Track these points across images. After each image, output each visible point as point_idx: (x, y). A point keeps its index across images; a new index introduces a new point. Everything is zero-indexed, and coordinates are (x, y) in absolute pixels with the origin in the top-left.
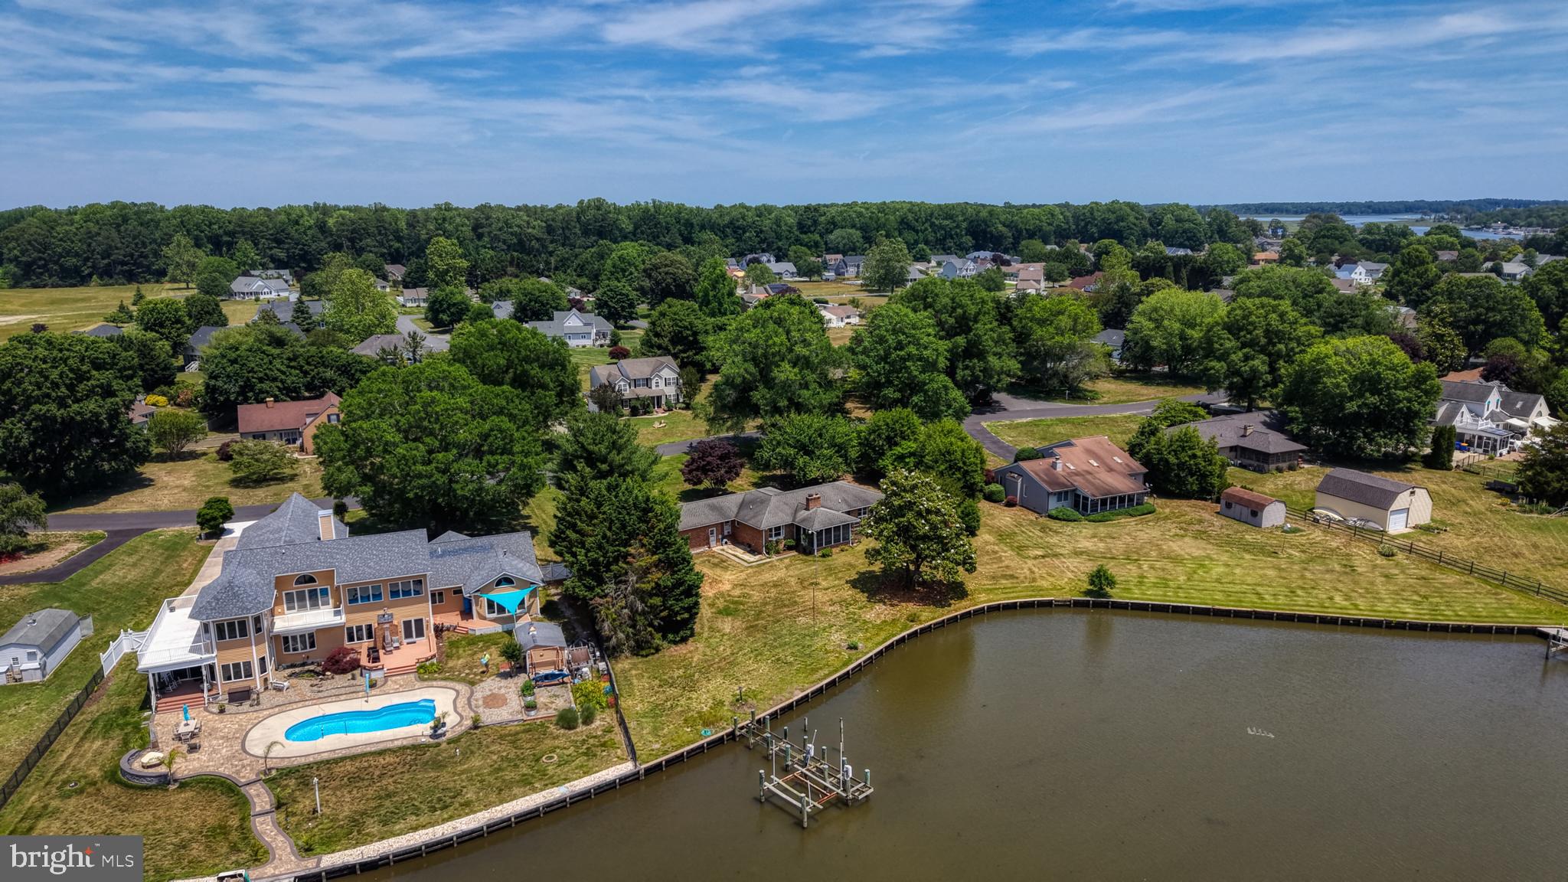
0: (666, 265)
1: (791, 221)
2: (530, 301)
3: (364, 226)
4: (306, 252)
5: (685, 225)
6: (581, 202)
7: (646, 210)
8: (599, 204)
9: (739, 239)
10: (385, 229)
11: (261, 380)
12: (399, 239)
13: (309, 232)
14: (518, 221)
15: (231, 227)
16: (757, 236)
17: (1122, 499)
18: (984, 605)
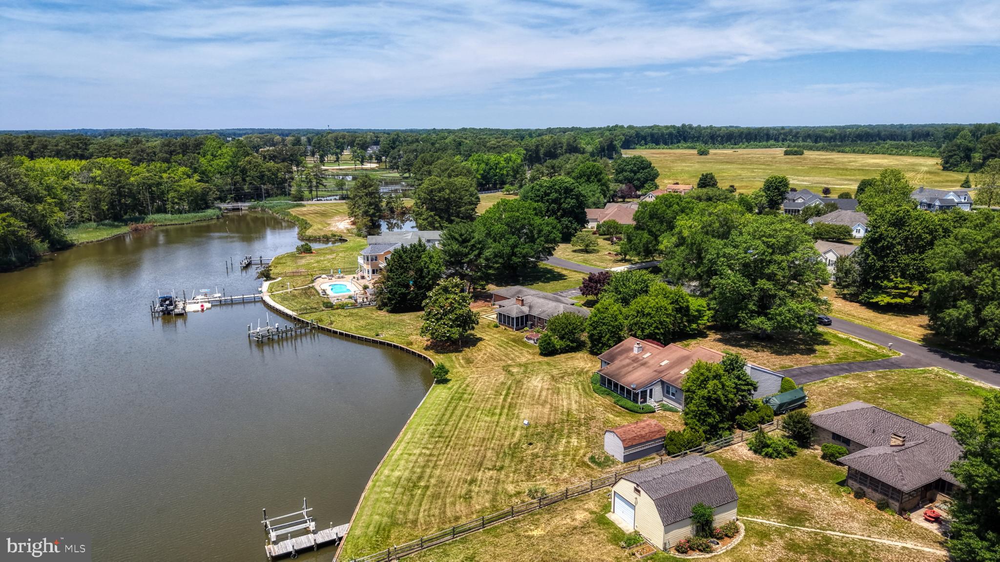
18: (429, 358)
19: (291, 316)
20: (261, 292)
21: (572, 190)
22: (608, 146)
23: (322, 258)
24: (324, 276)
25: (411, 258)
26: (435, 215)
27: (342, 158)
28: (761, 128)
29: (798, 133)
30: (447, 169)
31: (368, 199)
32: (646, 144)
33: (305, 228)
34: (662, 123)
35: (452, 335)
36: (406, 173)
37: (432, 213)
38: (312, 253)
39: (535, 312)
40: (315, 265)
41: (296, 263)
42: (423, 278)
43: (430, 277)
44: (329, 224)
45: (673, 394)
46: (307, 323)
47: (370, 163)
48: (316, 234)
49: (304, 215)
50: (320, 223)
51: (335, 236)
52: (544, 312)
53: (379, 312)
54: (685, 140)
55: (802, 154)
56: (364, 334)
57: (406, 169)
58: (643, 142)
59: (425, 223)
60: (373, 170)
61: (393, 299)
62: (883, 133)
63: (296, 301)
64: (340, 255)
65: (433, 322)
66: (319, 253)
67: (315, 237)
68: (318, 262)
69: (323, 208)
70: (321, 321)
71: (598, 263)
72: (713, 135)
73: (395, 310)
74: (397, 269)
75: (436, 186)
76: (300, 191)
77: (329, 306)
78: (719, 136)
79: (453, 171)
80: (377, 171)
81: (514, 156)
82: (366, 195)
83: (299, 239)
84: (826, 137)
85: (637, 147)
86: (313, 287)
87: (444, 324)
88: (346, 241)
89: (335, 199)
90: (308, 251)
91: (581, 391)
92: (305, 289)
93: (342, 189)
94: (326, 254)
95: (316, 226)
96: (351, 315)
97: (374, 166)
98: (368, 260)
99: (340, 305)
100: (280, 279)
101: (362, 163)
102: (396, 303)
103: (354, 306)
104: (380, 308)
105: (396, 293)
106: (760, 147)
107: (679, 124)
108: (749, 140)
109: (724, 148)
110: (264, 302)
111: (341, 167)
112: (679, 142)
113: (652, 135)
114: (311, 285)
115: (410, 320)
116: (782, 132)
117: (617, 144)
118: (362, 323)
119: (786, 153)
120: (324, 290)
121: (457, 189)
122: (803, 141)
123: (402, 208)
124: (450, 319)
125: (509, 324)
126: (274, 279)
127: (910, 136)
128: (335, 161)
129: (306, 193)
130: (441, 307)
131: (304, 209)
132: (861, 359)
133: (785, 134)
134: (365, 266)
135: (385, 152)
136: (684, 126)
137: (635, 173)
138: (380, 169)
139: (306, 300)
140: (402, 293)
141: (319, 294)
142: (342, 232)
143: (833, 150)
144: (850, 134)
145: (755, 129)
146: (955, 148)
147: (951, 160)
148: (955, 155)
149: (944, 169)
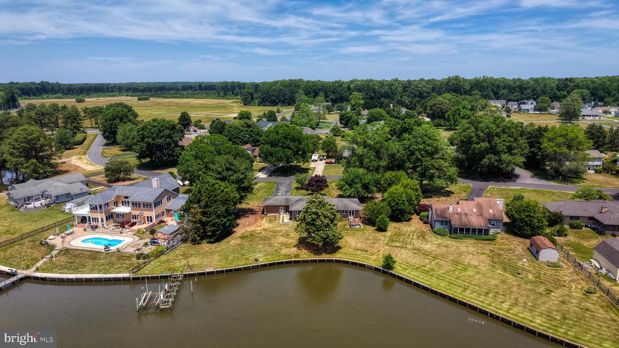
0: (439, 104)
1: (553, 85)
2: (372, 117)
3: (362, 87)
4: (342, 97)
5: (496, 87)
6: (450, 77)
7: (479, 80)
8: (457, 78)
9: (522, 93)
10: (370, 89)
11: (235, 138)
12: (374, 92)
13: (344, 90)
14: (421, 85)
15: (320, 88)
16: (532, 92)
17: (474, 230)
52: (338, 206)
55: (148, 99)
78: (75, 89)
119: (139, 99)
133: (112, 87)
136: (42, 82)
143: (159, 97)
146: (248, 94)
147: (247, 100)
148: (248, 97)
149: (245, 104)
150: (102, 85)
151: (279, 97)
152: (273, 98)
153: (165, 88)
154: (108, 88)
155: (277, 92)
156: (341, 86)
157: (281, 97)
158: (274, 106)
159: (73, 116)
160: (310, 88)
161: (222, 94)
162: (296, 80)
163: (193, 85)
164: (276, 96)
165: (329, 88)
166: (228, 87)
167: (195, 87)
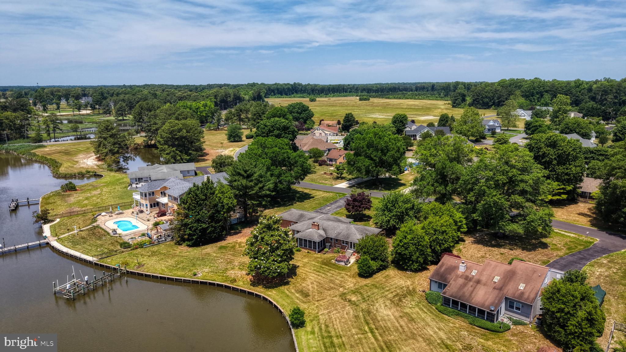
15: (548, 88)
17: (472, 309)
18: (262, 295)
19: (90, 262)
20: (45, 238)
21: (288, 128)
22: (257, 96)
23: (89, 195)
24: (103, 214)
25: (206, 195)
26: (176, 150)
27: (61, 106)
28: (340, 85)
29: (357, 88)
30: (174, 114)
31: (112, 140)
32: (275, 95)
33: (57, 166)
34: (281, 82)
35: (283, 270)
36: (120, 116)
37: (174, 149)
38: (76, 190)
39: (332, 235)
40: (86, 202)
41: (66, 202)
42: (218, 212)
43: (224, 210)
44: (77, 162)
45: (518, 309)
46: (115, 269)
47: (86, 110)
48: (69, 171)
49: (49, 154)
50: (68, 161)
51: (89, 172)
52: (339, 234)
53: (180, 247)
54: (296, 92)
55: (369, 100)
56: (178, 274)
57: (120, 114)
58: (272, 93)
59: (168, 157)
60: (88, 115)
61: (194, 235)
62: (401, 88)
63: (88, 243)
64: (104, 190)
65: (262, 260)
66: (83, 190)
67: (71, 174)
68: (87, 199)
69: (64, 148)
70: (127, 264)
71: (323, 181)
72: (313, 89)
73: (196, 244)
74: (195, 207)
75: (176, 128)
76: (39, 135)
77: (126, 245)
78: (317, 90)
79: (179, 115)
80: (92, 116)
81: (209, 103)
82: (111, 136)
83: (54, 177)
84: (373, 90)
85: (270, 96)
86: (98, 227)
87: (274, 260)
88: (101, 176)
89: (71, 140)
90: (72, 188)
91: (430, 314)
92: (91, 229)
93: (76, 131)
94: (90, 190)
95: (66, 165)
96: (154, 254)
97: (89, 112)
98: (146, 196)
99: (138, 244)
100: (58, 220)
101: (79, 109)
102: (197, 238)
103: (152, 243)
104: (179, 243)
105: (197, 229)
106: (341, 96)
107: (292, 83)
108: (334, 92)
109: (321, 97)
110: (53, 249)
111: (61, 114)
112: (293, 93)
113: (278, 89)
114: (95, 224)
115: (214, 252)
116: (349, 87)
117: (263, 94)
118: (171, 262)
119: (360, 100)
120: (114, 230)
121: (191, 129)
122: (361, 92)
123: (135, 144)
124: (279, 255)
125: (310, 247)
126: (52, 221)
127: (414, 89)
128: (56, 109)
129: (45, 135)
130: (267, 244)
131: (47, 149)
132: (582, 247)
133: (350, 88)
134: (143, 202)
135: (98, 101)
136: (295, 83)
137: (300, 113)
138: (94, 114)
139: (99, 242)
140: (203, 229)
141: (108, 234)
142: (92, 168)
143: (383, 98)
144: (386, 88)
145: (336, 85)
146: (458, 95)
147: (457, 102)
148: (458, 99)
149: (453, 107)
150: (339, 86)
151: (493, 99)
152: (486, 100)
153: (399, 89)
154: (343, 89)
155: (492, 93)
156: (578, 87)
157: (495, 98)
158: (485, 109)
159: (258, 113)
160: (534, 89)
161: (442, 95)
162: (519, 79)
163: (426, 86)
164: (489, 98)
165: (560, 89)
166: (450, 87)
167: (427, 88)
